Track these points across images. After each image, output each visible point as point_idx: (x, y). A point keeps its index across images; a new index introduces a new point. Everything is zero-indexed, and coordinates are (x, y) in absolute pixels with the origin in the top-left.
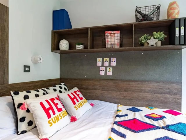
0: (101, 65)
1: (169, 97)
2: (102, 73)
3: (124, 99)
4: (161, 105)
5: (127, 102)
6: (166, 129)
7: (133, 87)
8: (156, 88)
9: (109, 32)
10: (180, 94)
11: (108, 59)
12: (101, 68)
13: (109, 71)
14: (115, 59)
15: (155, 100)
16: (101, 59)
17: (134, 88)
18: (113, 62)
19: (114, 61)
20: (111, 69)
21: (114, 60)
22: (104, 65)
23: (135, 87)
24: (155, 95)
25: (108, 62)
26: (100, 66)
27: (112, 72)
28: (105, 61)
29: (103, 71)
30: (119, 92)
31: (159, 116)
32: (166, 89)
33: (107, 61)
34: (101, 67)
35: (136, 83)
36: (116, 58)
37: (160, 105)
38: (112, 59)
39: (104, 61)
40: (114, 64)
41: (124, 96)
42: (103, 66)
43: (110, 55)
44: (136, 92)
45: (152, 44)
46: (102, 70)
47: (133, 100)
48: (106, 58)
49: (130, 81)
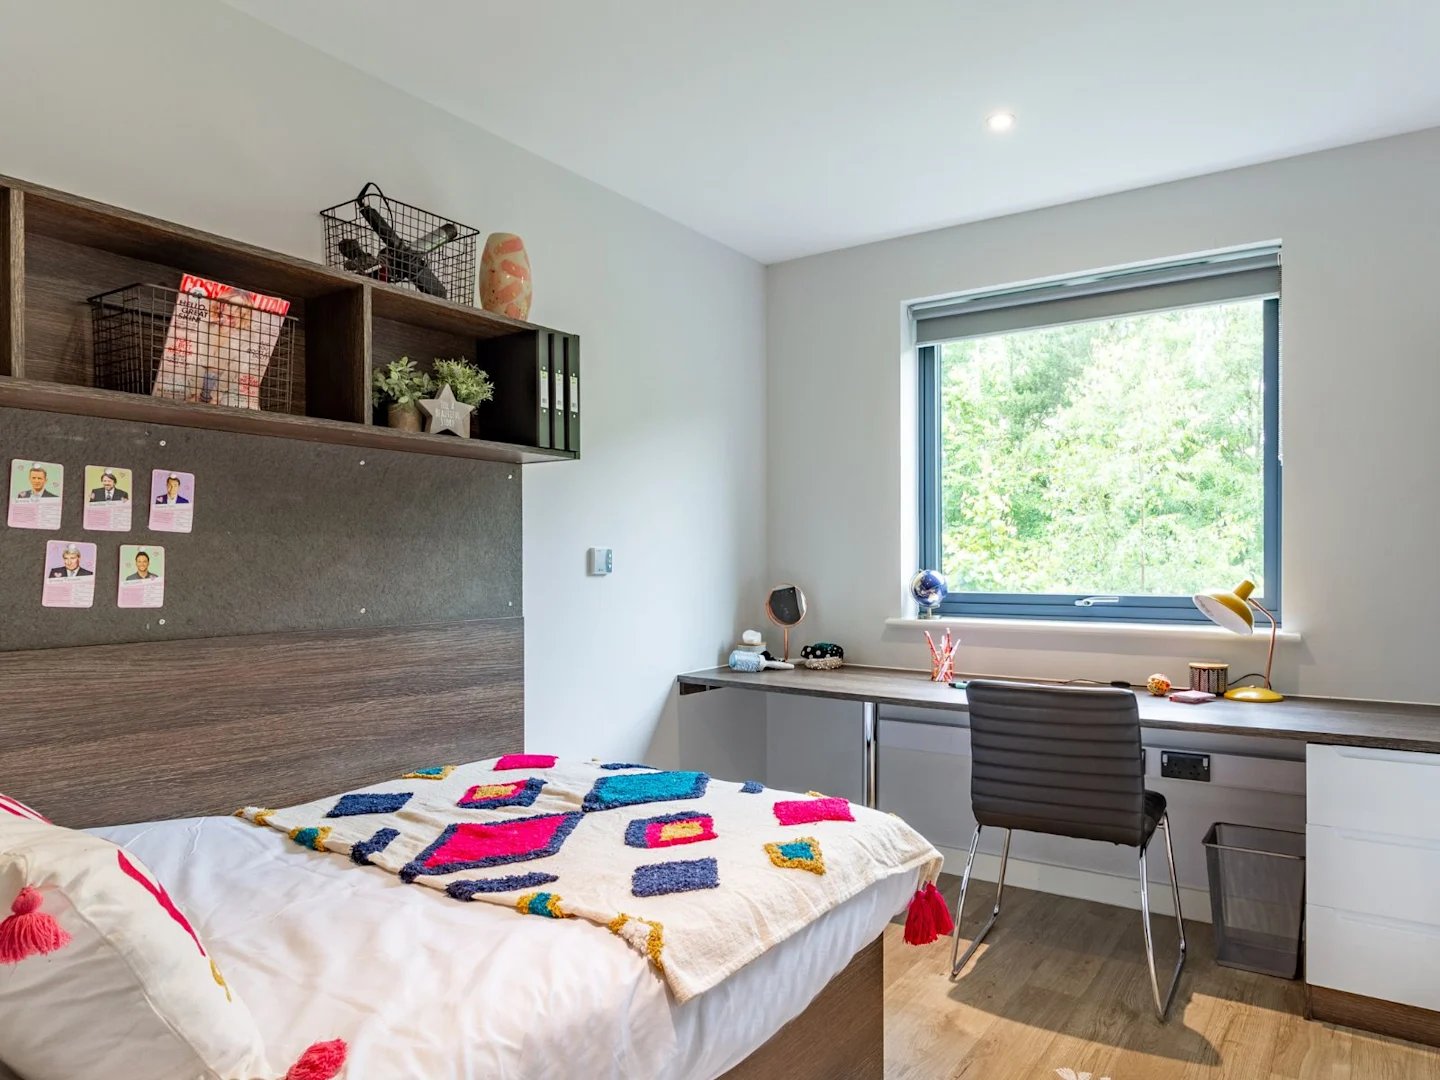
0: (55, 524)
1: (481, 696)
2: (68, 592)
3: (264, 764)
4: (453, 746)
5: (283, 783)
6: (602, 810)
7: (315, 672)
8: (430, 662)
9: (210, 284)
10: (518, 675)
11: (125, 479)
12: (56, 553)
13: (137, 576)
14: (188, 479)
15: (429, 729)
16: (55, 473)
17: (320, 680)
18: (172, 501)
19: (181, 500)
20: (157, 555)
21: (176, 491)
22: (87, 526)
23: (329, 671)
24: (429, 699)
25: (129, 502)
26: (42, 536)
27: (161, 579)
28: (99, 495)
29: (82, 572)
30: (220, 728)
31: (513, 787)
32: (472, 660)
33: (119, 495)
34: (51, 544)
35: (330, 644)
36: (191, 477)
37: (449, 750)
38: (159, 476)
39: (88, 494)
40: (176, 518)
41: (263, 742)
42: (72, 527)
43: (139, 442)
44: (334, 700)
45: (449, 424)
46: (71, 562)
47: (316, 756)
48: (110, 471)
49: (294, 634)
